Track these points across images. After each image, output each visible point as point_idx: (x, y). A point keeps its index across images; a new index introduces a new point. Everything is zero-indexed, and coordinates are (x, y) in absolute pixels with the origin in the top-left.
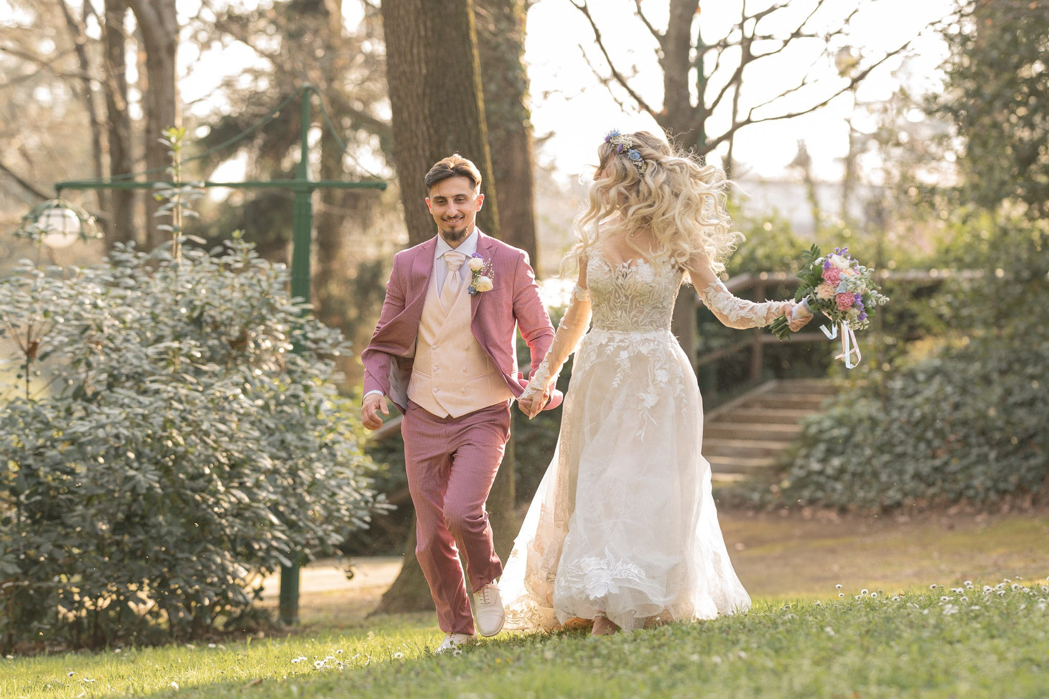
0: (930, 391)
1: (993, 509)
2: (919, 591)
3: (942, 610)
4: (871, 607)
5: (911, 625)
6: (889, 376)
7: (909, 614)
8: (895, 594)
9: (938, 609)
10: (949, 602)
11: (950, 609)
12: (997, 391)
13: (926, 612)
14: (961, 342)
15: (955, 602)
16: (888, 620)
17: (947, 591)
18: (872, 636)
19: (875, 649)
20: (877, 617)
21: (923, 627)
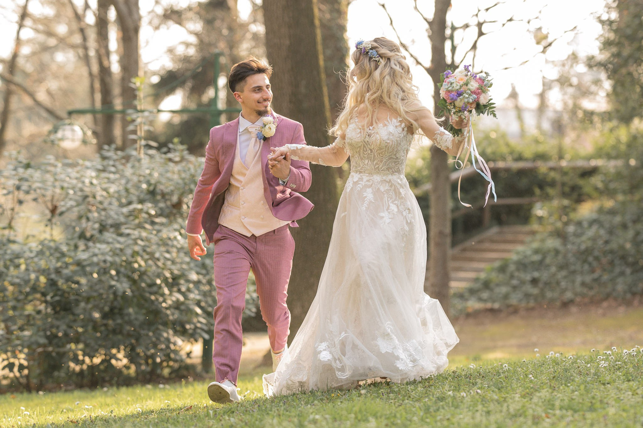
0: (591, 233)
1: (628, 304)
2: (585, 353)
3: (599, 364)
4: (556, 363)
5: (580, 373)
6: (566, 224)
7: (578, 367)
8: (570, 354)
9: (596, 364)
10: (603, 360)
11: (603, 364)
12: (630, 233)
13: (589, 365)
14: (609, 204)
15: (606, 360)
16: (566, 370)
17: (601, 353)
18: (557, 380)
19: (559, 388)
20: (559, 369)
21: (587, 374)
